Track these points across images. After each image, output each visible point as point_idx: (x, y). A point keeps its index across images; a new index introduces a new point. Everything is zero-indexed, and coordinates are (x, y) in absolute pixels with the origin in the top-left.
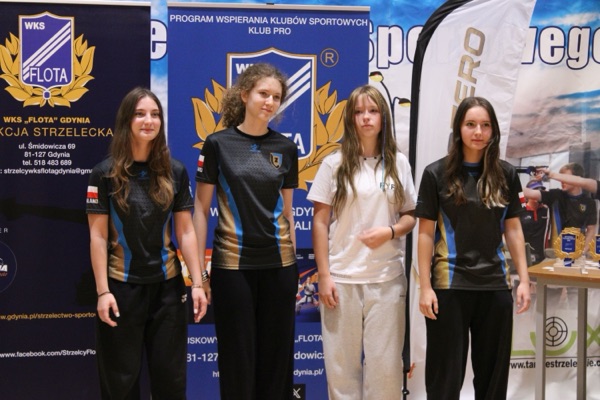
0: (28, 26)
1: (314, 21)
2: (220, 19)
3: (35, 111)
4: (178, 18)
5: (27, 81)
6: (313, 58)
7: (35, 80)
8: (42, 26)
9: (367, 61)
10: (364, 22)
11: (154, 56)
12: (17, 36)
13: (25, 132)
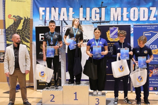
0: (111, 29)
2: (142, 27)
3: (112, 42)
4: (135, 27)
5: (111, 38)
8: (113, 29)
11: (131, 33)
12: (109, 30)
13: (110, 45)
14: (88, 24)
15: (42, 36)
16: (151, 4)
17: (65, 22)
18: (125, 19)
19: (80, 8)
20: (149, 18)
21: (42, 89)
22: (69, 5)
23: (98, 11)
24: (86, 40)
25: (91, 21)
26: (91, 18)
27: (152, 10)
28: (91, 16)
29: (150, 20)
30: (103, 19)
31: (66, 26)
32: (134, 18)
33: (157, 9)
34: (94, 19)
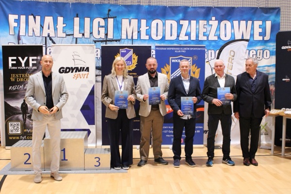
0: (122, 51)
1: (191, 49)
2: (168, 49)
4: (158, 48)
6: (191, 58)
8: (125, 51)
9: (205, 59)
10: (204, 49)
14: (88, 43)
15: (12, 60)
16: (181, 15)
17: (51, 39)
18: (144, 36)
19: (75, 18)
20: (178, 36)
21: (11, 146)
22: (57, 13)
23: (103, 23)
24: (84, 68)
25: (92, 38)
26: (91, 33)
27: (182, 25)
28: (91, 31)
29: (180, 39)
30: (110, 36)
31: (53, 46)
32: (157, 36)
33: (190, 23)
34: (96, 36)
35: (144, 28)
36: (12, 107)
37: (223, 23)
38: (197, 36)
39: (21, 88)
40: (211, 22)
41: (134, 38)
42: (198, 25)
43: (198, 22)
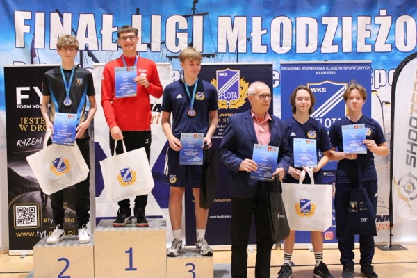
0: (220, 75)
1: (346, 68)
2: (303, 69)
3: (224, 111)
4: (285, 69)
5: (220, 98)
6: (346, 84)
7: (223, 98)
8: (226, 74)
10: (369, 68)
11: (274, 86)
12: (215, 79)
14: (157, 61)
15: (23, 93)
16: (324, 8)
17: (90, 54)
18: (258, 47)
19: (135, 17)
20: (320, 46)
22: (101, 7)
23: (183, 24)
24: (152, 105)
25: (165, 52)
26: (163, 43)
27: (327, 25)
28: (163, 39)
29: (323, 50)
31: (95, 67)
32: (281, 46)
33: (340, 22)
34: (172, 47)
35: (257, 33)
36: (22, 177)
37: (400, 21)
38: (354, 45)
39: (38, 143)
40: (378, 20)
41: (239, 51)
42: (355, 24)
43: (355, 20)
